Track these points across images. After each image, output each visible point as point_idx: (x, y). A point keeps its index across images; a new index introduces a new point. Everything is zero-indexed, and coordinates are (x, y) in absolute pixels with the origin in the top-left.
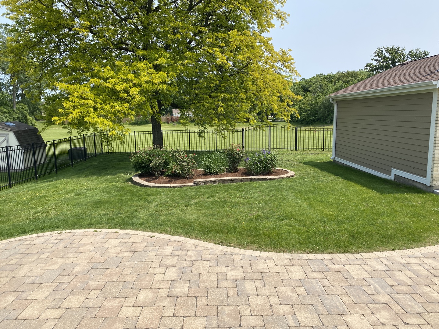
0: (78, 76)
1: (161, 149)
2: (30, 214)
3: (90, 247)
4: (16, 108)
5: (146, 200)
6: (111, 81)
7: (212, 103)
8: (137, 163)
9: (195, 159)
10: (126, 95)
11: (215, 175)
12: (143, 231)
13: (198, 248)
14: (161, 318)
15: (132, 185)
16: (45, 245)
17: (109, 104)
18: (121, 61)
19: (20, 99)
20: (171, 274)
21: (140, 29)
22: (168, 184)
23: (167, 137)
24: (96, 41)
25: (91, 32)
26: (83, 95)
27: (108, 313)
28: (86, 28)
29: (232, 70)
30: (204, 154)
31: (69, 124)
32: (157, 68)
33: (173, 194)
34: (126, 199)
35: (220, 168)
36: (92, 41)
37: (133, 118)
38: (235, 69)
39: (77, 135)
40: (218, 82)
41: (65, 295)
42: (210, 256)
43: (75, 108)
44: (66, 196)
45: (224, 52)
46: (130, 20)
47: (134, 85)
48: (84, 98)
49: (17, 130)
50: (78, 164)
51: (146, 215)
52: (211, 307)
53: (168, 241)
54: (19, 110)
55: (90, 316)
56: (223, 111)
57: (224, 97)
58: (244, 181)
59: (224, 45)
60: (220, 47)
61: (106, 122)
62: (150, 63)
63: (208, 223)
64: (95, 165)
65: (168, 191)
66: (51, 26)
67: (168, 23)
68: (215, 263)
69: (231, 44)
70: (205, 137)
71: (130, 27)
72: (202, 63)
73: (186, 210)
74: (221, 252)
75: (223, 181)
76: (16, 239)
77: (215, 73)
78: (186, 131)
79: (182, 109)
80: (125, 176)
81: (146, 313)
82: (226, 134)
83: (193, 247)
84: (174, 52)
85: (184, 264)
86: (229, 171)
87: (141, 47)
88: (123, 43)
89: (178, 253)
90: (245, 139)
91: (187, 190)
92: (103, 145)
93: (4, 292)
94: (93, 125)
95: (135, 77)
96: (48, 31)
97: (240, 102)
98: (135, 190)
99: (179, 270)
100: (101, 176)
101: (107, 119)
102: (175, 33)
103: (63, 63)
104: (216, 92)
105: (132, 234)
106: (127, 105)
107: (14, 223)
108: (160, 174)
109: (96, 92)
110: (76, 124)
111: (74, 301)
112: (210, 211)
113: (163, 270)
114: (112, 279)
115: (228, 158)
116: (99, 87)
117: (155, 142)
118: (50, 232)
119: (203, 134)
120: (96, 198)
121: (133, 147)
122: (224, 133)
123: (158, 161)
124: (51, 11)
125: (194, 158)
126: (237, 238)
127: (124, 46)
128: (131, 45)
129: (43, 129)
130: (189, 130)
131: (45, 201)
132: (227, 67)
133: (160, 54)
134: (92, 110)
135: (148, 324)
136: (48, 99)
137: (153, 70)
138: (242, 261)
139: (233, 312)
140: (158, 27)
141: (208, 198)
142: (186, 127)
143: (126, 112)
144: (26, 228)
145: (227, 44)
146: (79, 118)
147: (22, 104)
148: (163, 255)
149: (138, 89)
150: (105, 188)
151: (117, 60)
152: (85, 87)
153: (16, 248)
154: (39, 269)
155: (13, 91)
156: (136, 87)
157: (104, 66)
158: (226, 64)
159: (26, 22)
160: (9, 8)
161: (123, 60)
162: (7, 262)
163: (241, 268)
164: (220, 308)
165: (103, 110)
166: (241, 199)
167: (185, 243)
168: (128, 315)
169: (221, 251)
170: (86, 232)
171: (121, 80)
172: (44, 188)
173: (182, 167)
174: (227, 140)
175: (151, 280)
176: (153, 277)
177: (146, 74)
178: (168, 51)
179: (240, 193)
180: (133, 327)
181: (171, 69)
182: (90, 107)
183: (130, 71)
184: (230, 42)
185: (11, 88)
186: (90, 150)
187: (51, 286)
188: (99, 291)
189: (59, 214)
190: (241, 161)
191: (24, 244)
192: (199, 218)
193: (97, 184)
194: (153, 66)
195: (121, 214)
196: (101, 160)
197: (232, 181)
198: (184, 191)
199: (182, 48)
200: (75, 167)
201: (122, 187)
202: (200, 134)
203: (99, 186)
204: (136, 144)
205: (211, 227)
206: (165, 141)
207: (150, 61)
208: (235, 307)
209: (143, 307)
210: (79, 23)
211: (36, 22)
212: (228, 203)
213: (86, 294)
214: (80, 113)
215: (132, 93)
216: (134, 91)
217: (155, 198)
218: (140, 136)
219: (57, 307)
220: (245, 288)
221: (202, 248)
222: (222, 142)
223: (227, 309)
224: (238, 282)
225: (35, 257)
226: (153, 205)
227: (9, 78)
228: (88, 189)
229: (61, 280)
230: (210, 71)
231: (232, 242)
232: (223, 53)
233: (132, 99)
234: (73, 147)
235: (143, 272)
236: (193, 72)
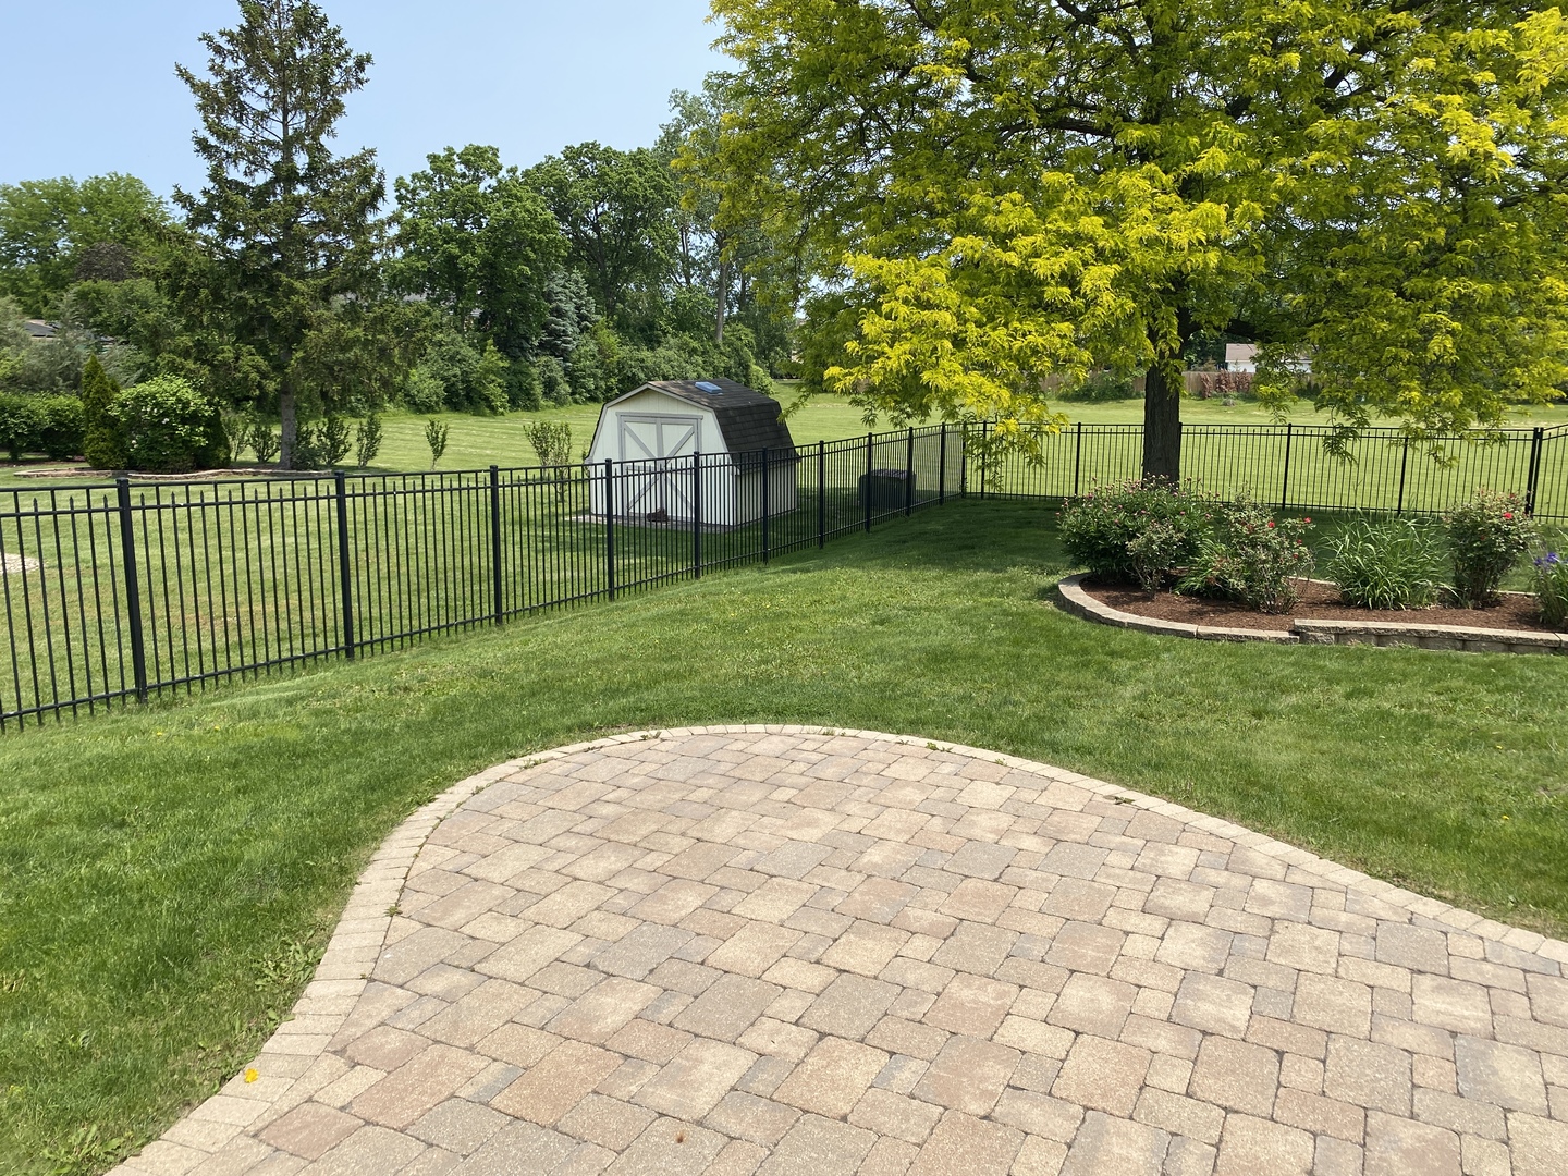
0: (914, 231)
1: (1172, 491)
2: (746, 662)
3: (914, 795)
4: (724, 338)
5: (1103, 670)
6: (1023, 242)
7: (1403, 318)
8: (1082, 537)
9: (1306, 539)
10: (1067, 291)
11: (1385, 608)
12: (1091, 775)
13: (1296, 877)
14: (1141, 1089)
15: (1056, 610)
16: (784, 764)
17: (1006, 325)
18: (1060, 168)
19: (735, 310)
20: (1186, 946)
21: (1141, 46)
22: (1189, 621)
23: (1196, 450)
24: (980, 106)
25: (971, 76)
26: (925, 296)
27: (964, 1021)
28: (956, 61)
29: (1516, 180)
30: (1347, 522)
31: (872, 390)
32: (1193, 189)
33: (1207, 664)
34: (1032, 656)
35: (1414, 586)
36: (968, 105)
37: (1083, 374)
38: (1532, 174)
39: (891, 428)
40: (1442, 232)
41: (835, 928)
42: (1344, 918)
43: (895, 337)
44: (847, 621)
45: (1487, 107)
46: (1106, 18)
47: (1101, 256)
48: (927, 306)
49: (726, 405)
50: (886, 524)
51: (1102, 723)
52: (1338, 1105)
53: (1181, 827)
54: (730, 345)
55: (905, 1014)
56: (1454, 351)
57: (1462, 296)
58: (1520, 648)
59: (1489, 76)
60: (1471, 86)
61: (989, 387)
62: (1166, 173)
63: (1343, 790)
64: (936, 532)
65: (1187, 649)
66: (847, 67)
67: (1253, 11)
68: (1367, 948)
69: (1524, 72)
70: (1356, 455)
71: (1104, 42)
72: (1376, 158)
73: (1256, 729)
74: (1395, 913)
75: (1422, 639)
76: (711, 729)
77: (1432, 194)
78: (1278, 430)
79: (1269, 342)
80: (1034, 577)
81: (1089, 1055)
82: (1451, 446)
83: (1279, 872)
84: (1265, 125)
85: (1237, 922)
86: (1453, 602)
87: (1136, 113)
88: (1071, 104)
89: (1215, 877)
90: (1541, 472)
91: (1261, 656)
92: (968, 466)
93: (675, 878)
94: (946, 399)
95: (1106, 225)
96: (838, 82)
97: (1541, 314)
98: (1066, 631)
99: (1217, 939)
100: (954, 569)
101: (993, 376)
102: (1278, 49)
103: (872, 187)
104: (1428, 275)
105: (1053, 780)
106: (1065, 327)
107: (704, 681)
108: (1161, 585)
109: (966, 284)
110: (894, 392)
111: (864, 954)
112: (1356, 749)
113: (1156, 924)
114: (979, 914)
115: (1453, 545)
116: (977, 265)
117: (1149, 464)
118: (799, 727)
119: (1349, 445)
120: (937, 640)
121: (1067, 479)
122: (1441, 442)
123: (1158, 533)
124: (853, 16)
125: (1301, 536)
126: (1470, 873)
127: (1074, 115)
128: (1100, 110)
129: (795, 405)
130: (1290, 426)
131: (788, 630)
132: (1493, 170)
133: (1207, 135)
134: (948, 344)
135: (1092, 1095)
136: (816, 308)
137: (1174, 196)
138: (1487, 967)
139: (1431, 1151)
140: (1209, 31)
141: (1348, 696)
142: (1282, 413)
143: (1062, 352)
144: (736, 702)
145: (1507, 70)
146: (904, 372)
147: (740, 326)
148: (1159, 872)
149: (1113, 269)
150: (965, 611)
151: (1046, 166)
152: (933, 266)
153: (710, 756)
154: (767, 831)
155: (719, 284)
156: (1106, 263)
157: (999, 190)
158: (1488, 156)
159: (779, 60)
160: (734, 20)
161: (1067, 164)
162: (685, 792)
163: (1480, 994)
164: (1376, 1120)
165: (984, 345)
166: (1501, 721)
167: (1243, 848)
168: (1028, 1045)
169: (1394, 908)
170: (902, 743)
171: (1054, 240)
172: (785, 588)
173: (1250, 564)
174: (1454, 472)
175: (1110, 949)
176: (1120, 940)
177: (1147, 213)
178: (1243, 119)
179: (1498, 696)
180: (1042, 1090)
181: (1244, 189)
182: (942, 335)
183: (1090, 203)
184: (1520, 64)
185: (714, 275)
186: (925, 482)
187: (797, 889)
188: (937, 943)
189: (824, 676)
190: (1517, 563)
191: (729, 747)
192: (1305, 766)
193: (942, 594)
194: (1176, 181)
195: (1015, 704)
196: (957, 517)
197: (1464, 641)
198: (1252, 656)
199: (1299, 105)
200: (877, 532)
201: (1024, 615)
202: (1334, 444)
203: (948, 602)
204: (1081, 468)
205: (1359, 809)
206: (1189, 463)
207: (1168, 161)
208: (1441, 1133)
209: (1077, 1034)
210: (935, 48)
211: (806, 57)
212: (1440, 726)
213: (897, 940)
214: (909, 357)
215: (1089, 284)
216: (1097, 277)
217: (1135, 668)
218: (1095, 443)
219: (813, 957)
220: (1495, 1073)
221: (1314, 882)
222: (1430, 479)
223: (1407, 1133)
224: (1461, 1041)
225: (757, 795)
226: (1129, 691)
227: (711, 243)
228: (914, 609)
229: (828, 880)
230: (1412, 189)
231: (1447, 884)
232: (1479, 110)
233: (1087, 306)
234: (875, 467)
235: (1085, 917)
236: (1338, 195)
